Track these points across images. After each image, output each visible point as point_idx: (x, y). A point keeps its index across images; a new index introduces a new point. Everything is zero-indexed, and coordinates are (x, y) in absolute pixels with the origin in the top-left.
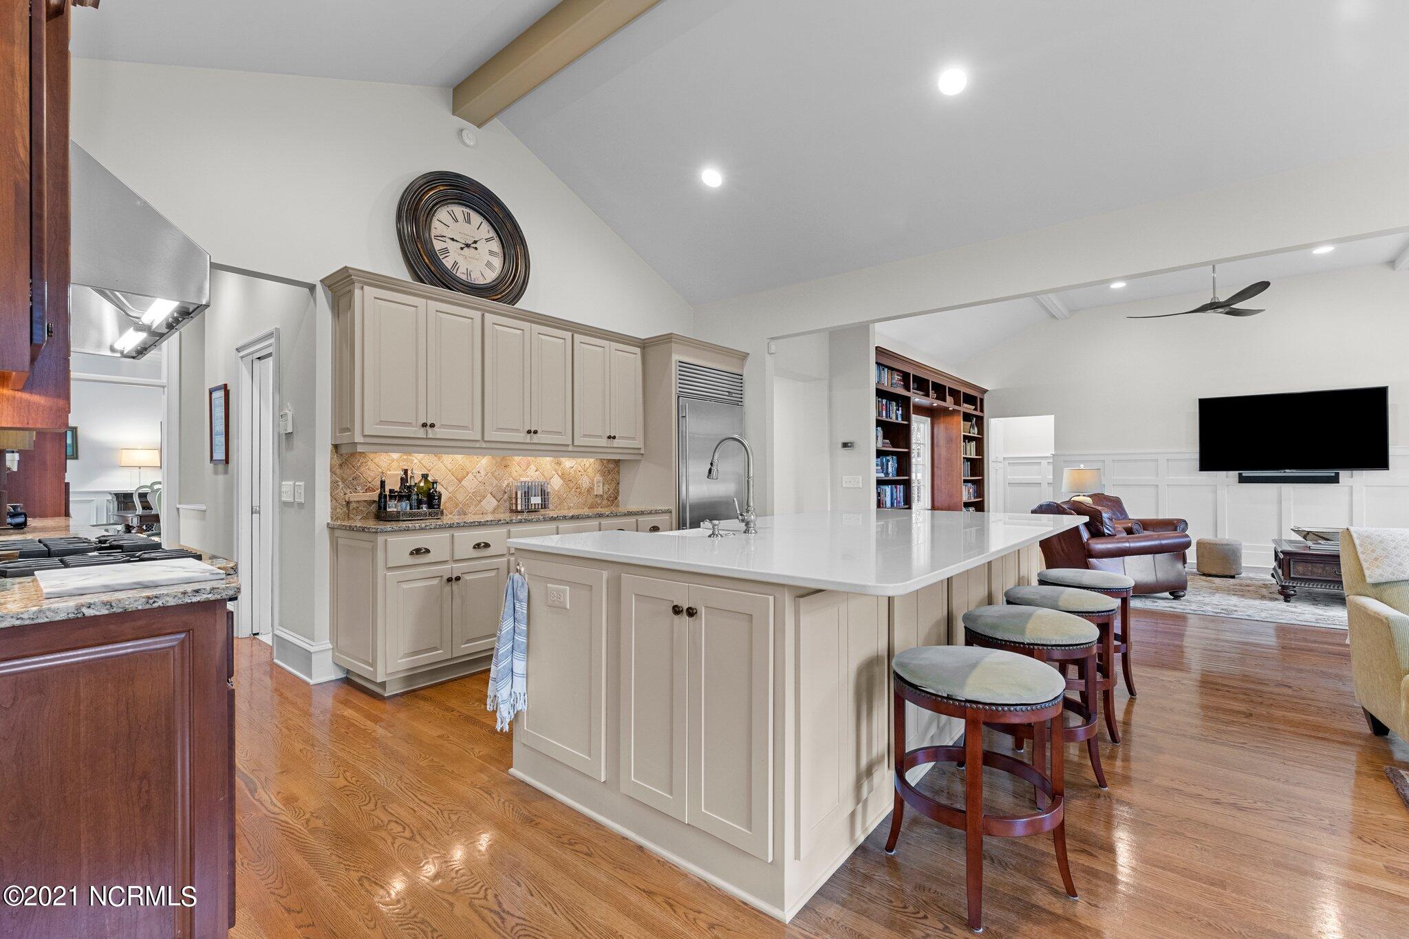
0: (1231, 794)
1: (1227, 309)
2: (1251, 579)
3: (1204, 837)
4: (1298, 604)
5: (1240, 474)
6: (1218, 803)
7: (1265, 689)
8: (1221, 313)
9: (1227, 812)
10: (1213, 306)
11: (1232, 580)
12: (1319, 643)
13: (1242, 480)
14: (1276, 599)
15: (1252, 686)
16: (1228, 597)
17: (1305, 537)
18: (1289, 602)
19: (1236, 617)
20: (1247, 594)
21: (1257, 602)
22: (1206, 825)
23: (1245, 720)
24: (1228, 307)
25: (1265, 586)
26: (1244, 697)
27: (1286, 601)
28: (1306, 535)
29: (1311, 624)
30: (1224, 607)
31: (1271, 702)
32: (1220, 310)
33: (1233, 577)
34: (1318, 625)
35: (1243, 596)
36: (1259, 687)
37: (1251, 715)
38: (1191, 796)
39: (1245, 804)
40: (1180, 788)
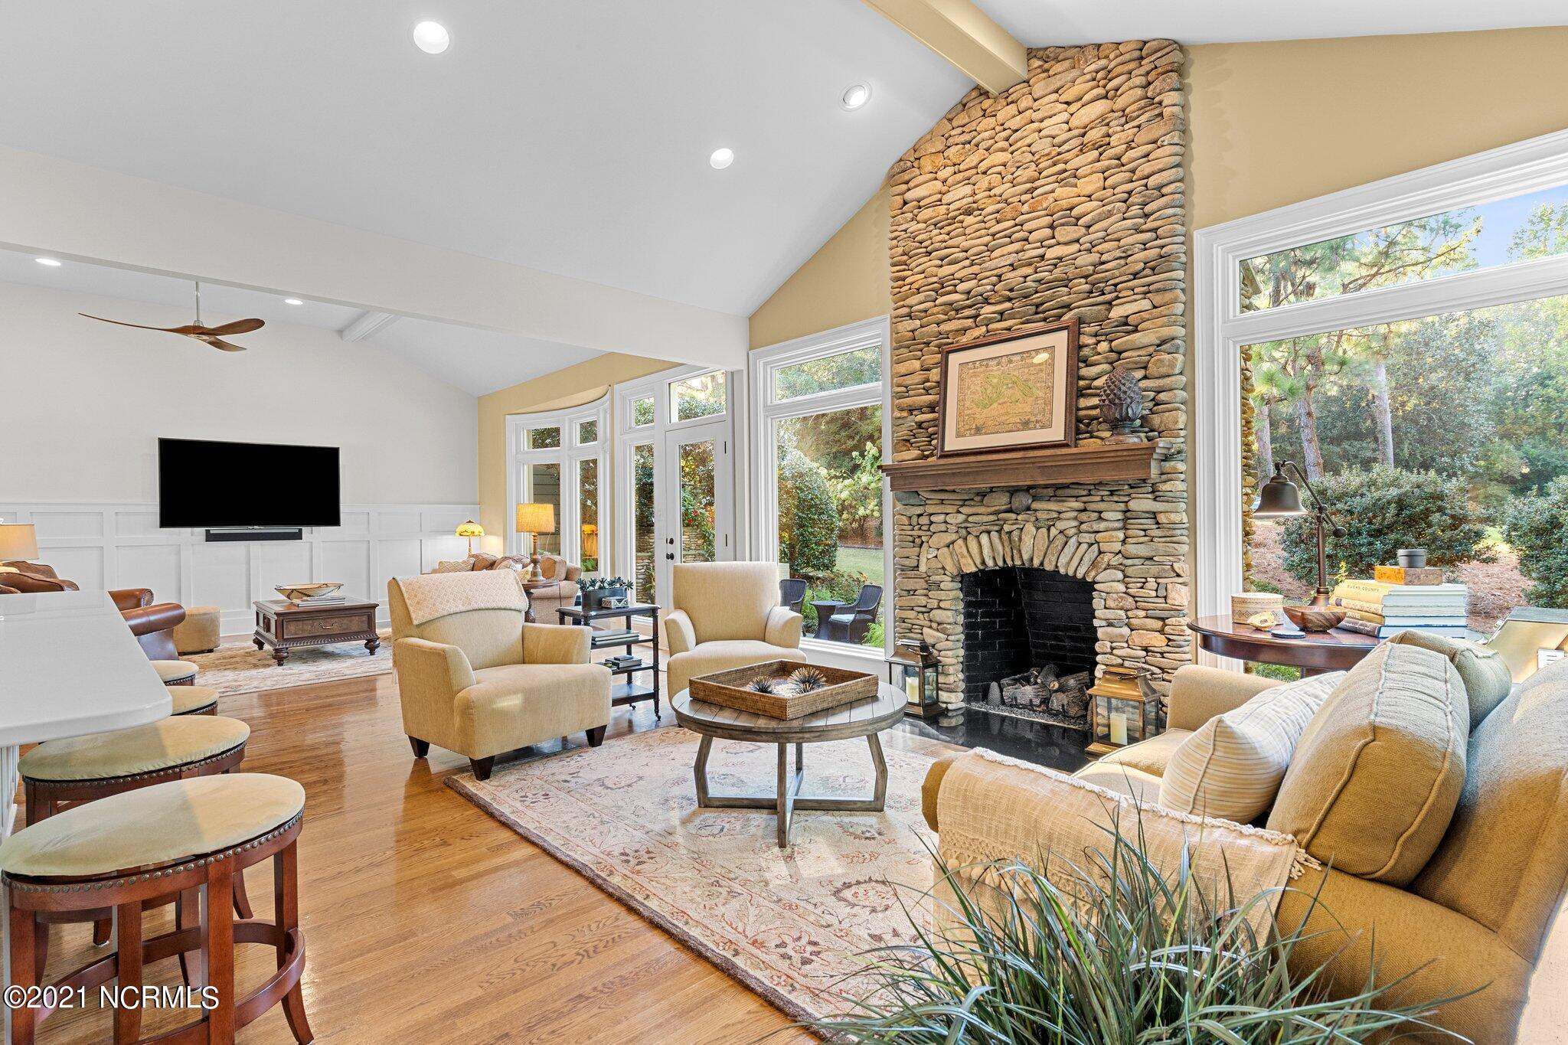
0: (363, 857)
1: (212, 339)
2: (229, 649)
3: (370, 905)
4: (290, 666)
5: (208, 531)
6: (358, 871)
7: (319, 752)
8: (204, 340)
9: (372, 873)
10: (196, 330)
11: (211, 655)
12: (332, 696)
13: (210, 538)
14: (269, 666)
15: (309, 754)
16: (221, 674)
17: (288, 597)
18: (282, 665)
19: (244, 692)
20: (237, 665)
21: (254, 672)
22: (365, 895)
23: (325, 787)
24: (214, 336)
25: (249, 654)
26: (308, 767)
27: (280, 664)
28: (289, 594)
29: (312, 682)
30: (226, 685)
31: (334, 762)
32: (205, 337)
33: (211, 651)
34: (320, 681)
35: (235, 669)
36: (314, 753)
37: (326, 781)
38: (334, 878)
39: (379, 859)
40: (318, 877)
